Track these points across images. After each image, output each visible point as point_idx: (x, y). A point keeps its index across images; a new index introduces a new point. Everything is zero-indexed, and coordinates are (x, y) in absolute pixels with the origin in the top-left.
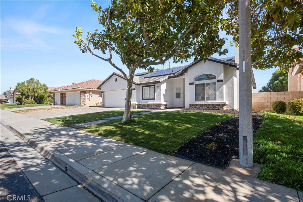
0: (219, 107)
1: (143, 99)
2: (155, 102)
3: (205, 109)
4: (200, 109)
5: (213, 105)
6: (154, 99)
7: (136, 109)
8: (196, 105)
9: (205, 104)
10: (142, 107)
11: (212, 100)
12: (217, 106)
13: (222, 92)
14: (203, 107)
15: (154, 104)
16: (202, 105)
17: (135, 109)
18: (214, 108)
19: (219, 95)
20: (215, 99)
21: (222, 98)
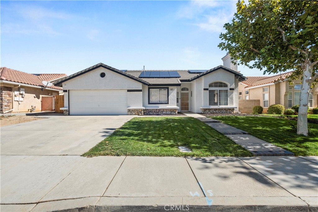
0: (230, 111)
1: (149, 103)
2: (167, 107)
3: (218, 113)
4: (213, 113)
5: (225, 109)
6: (168, 103)
7: (142, 115)
8: (210, 110)
9: (219, 109)
10: (148, 112)
11: (225, 105)
12: (228, 110)
13: (232, 99)
14: (217, 111)
15: (167, 110)
16: (216, 109)
17: (140, 115)
18: (226, 112)
19: (230, 101)
20: (227, 104)
21: (232, 103)
